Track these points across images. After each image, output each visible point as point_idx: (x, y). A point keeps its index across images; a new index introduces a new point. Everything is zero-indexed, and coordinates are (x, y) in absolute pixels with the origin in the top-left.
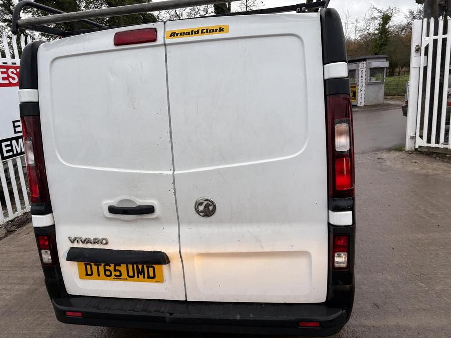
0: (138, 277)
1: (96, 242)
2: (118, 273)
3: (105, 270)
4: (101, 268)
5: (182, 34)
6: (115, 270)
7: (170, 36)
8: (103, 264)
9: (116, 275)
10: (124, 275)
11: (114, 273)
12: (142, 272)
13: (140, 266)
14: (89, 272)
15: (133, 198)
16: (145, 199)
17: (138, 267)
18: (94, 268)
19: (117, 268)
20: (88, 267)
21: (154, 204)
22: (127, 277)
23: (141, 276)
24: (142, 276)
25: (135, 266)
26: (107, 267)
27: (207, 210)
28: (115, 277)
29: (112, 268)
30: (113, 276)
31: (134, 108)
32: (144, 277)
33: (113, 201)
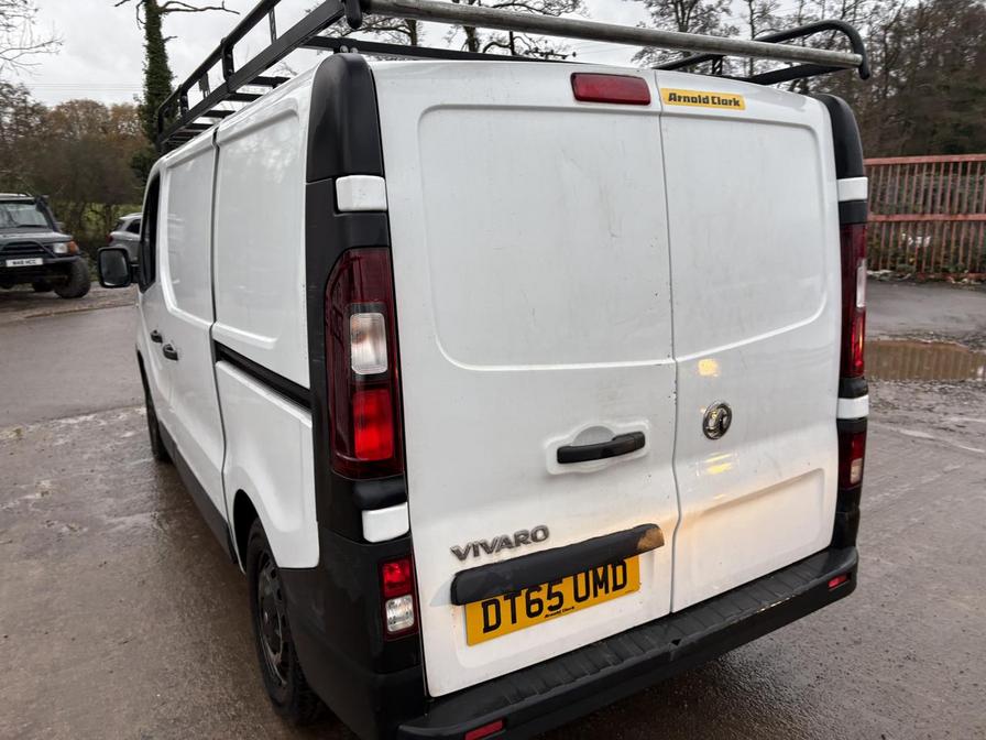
0: (596, 595)
1: (521, 539)
2: (555, 601)
3: (529, 603)
4: (521, 601)
5: (687, 99)
6: (550, 596)
7: (670, 99)
8: (524, 592)
9: (551, 608)
10: (569, 600)
11: (547, 604)
12: (601, 583)
13: (600, 571)
14: (492, 622)
15: (606, 423)
16: (628, 421)
17: (596, 575)
18: (505, 605)
19: (555, 589)
20: (492, 608)
21: (644, 427)
22: (574, 603)
23: (601, 591)
24: (604, 589)
25: (591, 573)
26: (534, 596)
27: (718, 426)
28: (550, 613)
29: (542, 594)
30: (546, 611)
31: (613, 235)
32: (607, 591)
33: (567, 436)
